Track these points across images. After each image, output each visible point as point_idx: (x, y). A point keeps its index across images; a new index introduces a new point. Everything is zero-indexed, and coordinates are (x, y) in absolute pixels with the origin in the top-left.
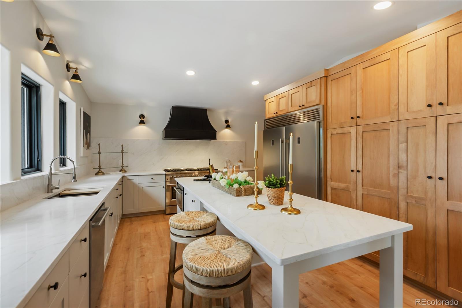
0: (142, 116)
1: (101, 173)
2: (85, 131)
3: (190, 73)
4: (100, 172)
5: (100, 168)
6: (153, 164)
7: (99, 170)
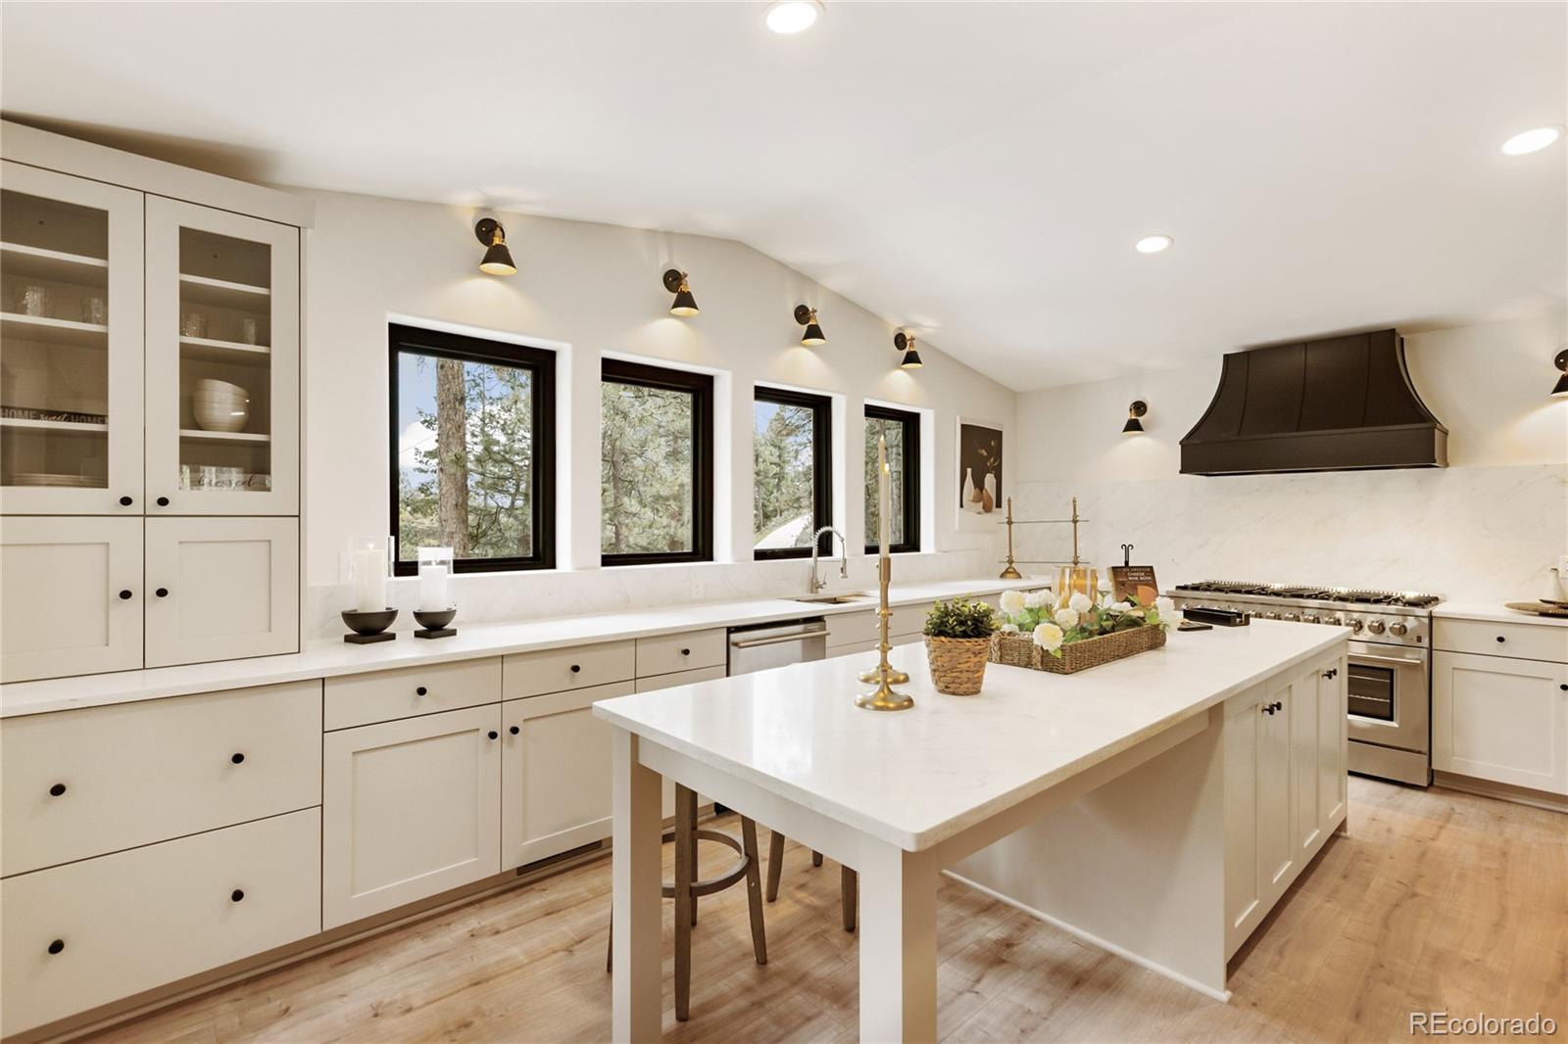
0: (1140, 407)
1: (1012, 575)
2: (969, 470)
3: (1152, 245)
4: (1010, 570)
5: (1011, 562)
6: (1173, 560)
7: (1008, 565)
